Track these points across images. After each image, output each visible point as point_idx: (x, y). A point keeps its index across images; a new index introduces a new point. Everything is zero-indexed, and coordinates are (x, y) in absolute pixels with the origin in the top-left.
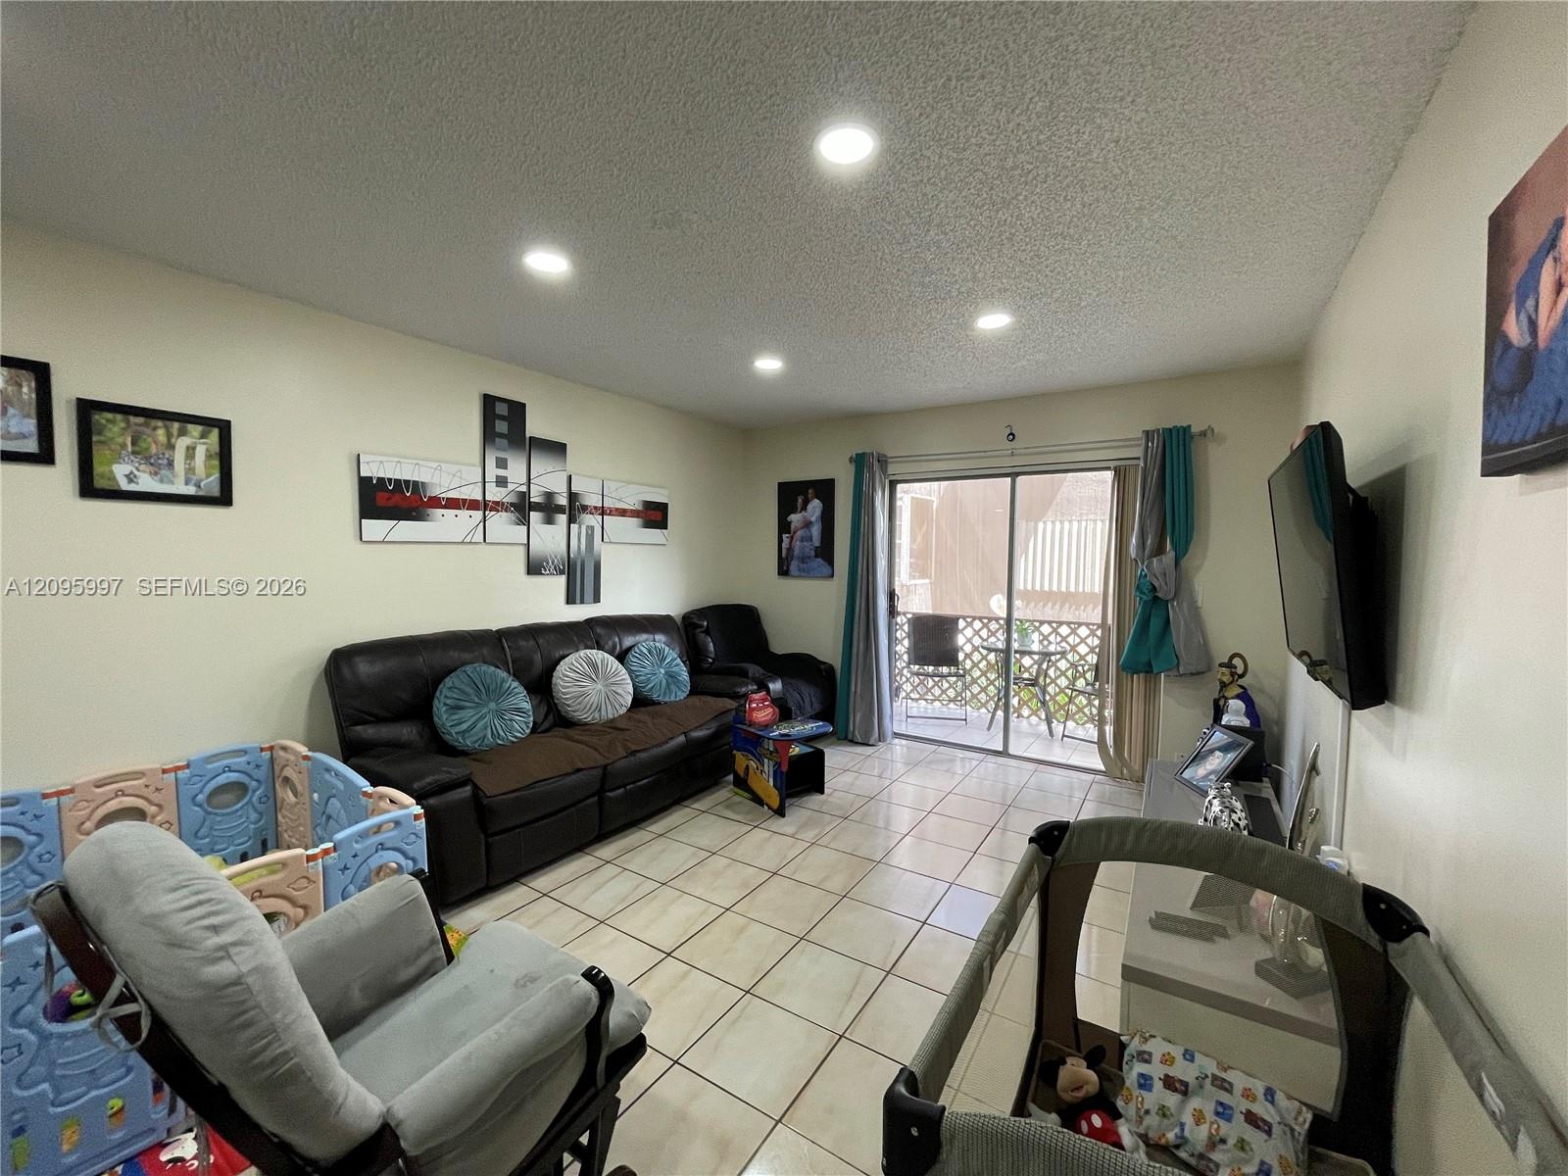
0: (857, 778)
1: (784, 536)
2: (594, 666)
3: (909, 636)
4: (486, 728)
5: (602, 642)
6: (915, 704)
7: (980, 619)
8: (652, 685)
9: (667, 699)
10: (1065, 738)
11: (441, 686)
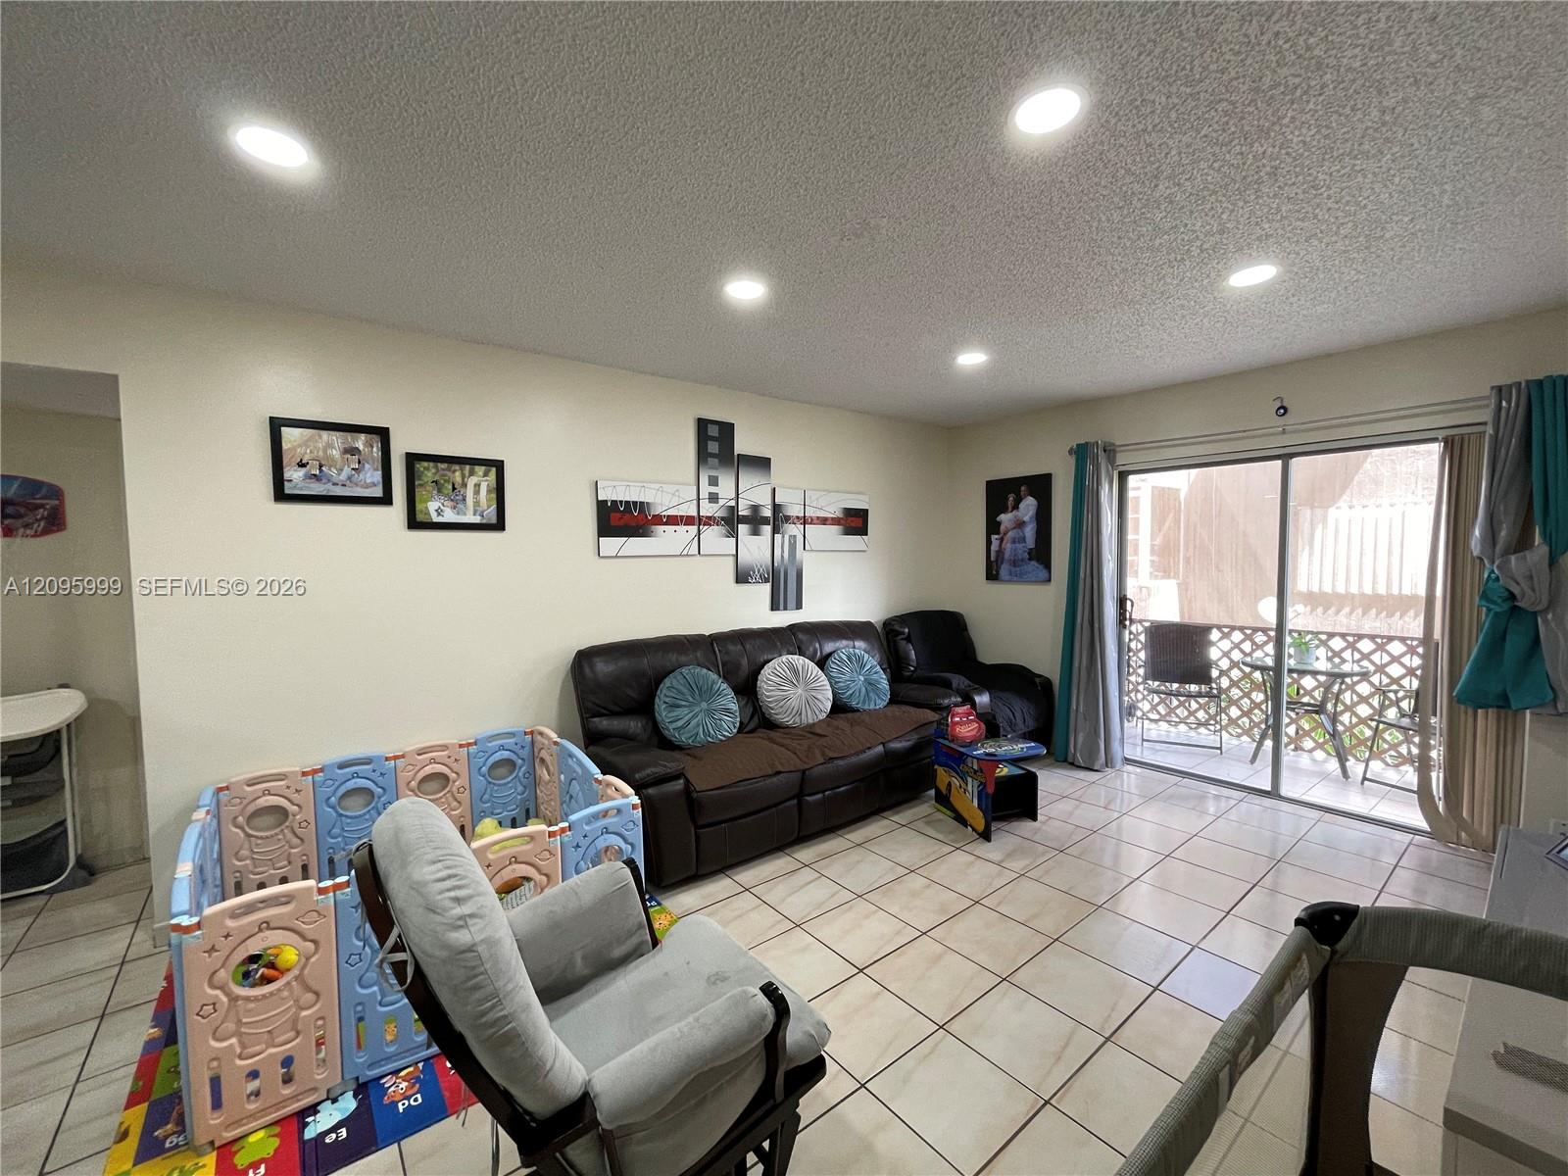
0: (1077, 807)
1: (994, 537)
2: (795, 671)
3: (1145, 647)
4: (698, 725)
5: (803, 647)
6: (1153, 726)
7: (1242, 629)
8: (851, 692)
9: (866, 707)
10: (1366, 782)
11: (662, 685)
